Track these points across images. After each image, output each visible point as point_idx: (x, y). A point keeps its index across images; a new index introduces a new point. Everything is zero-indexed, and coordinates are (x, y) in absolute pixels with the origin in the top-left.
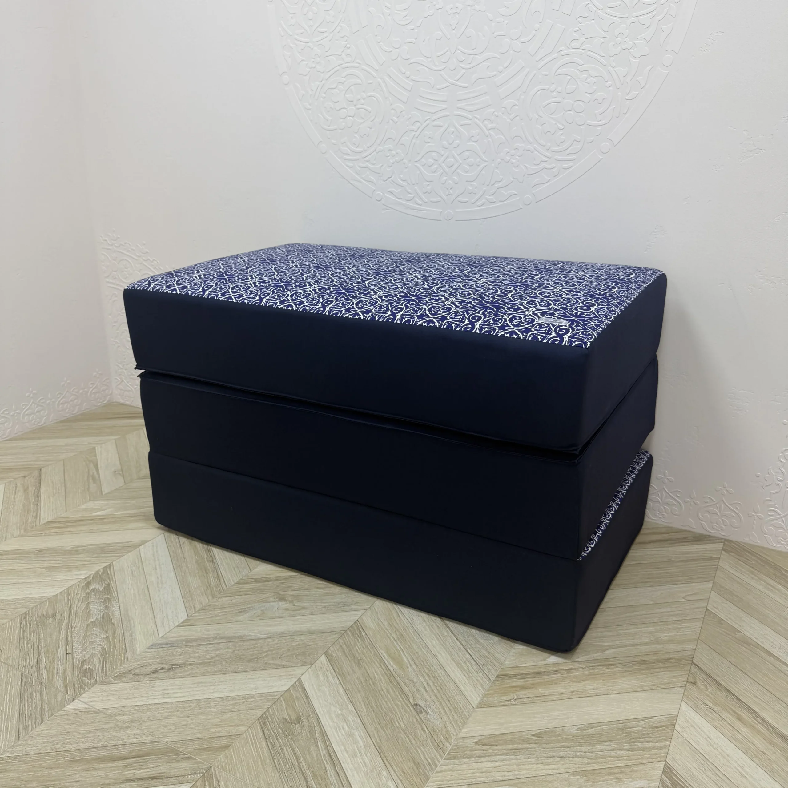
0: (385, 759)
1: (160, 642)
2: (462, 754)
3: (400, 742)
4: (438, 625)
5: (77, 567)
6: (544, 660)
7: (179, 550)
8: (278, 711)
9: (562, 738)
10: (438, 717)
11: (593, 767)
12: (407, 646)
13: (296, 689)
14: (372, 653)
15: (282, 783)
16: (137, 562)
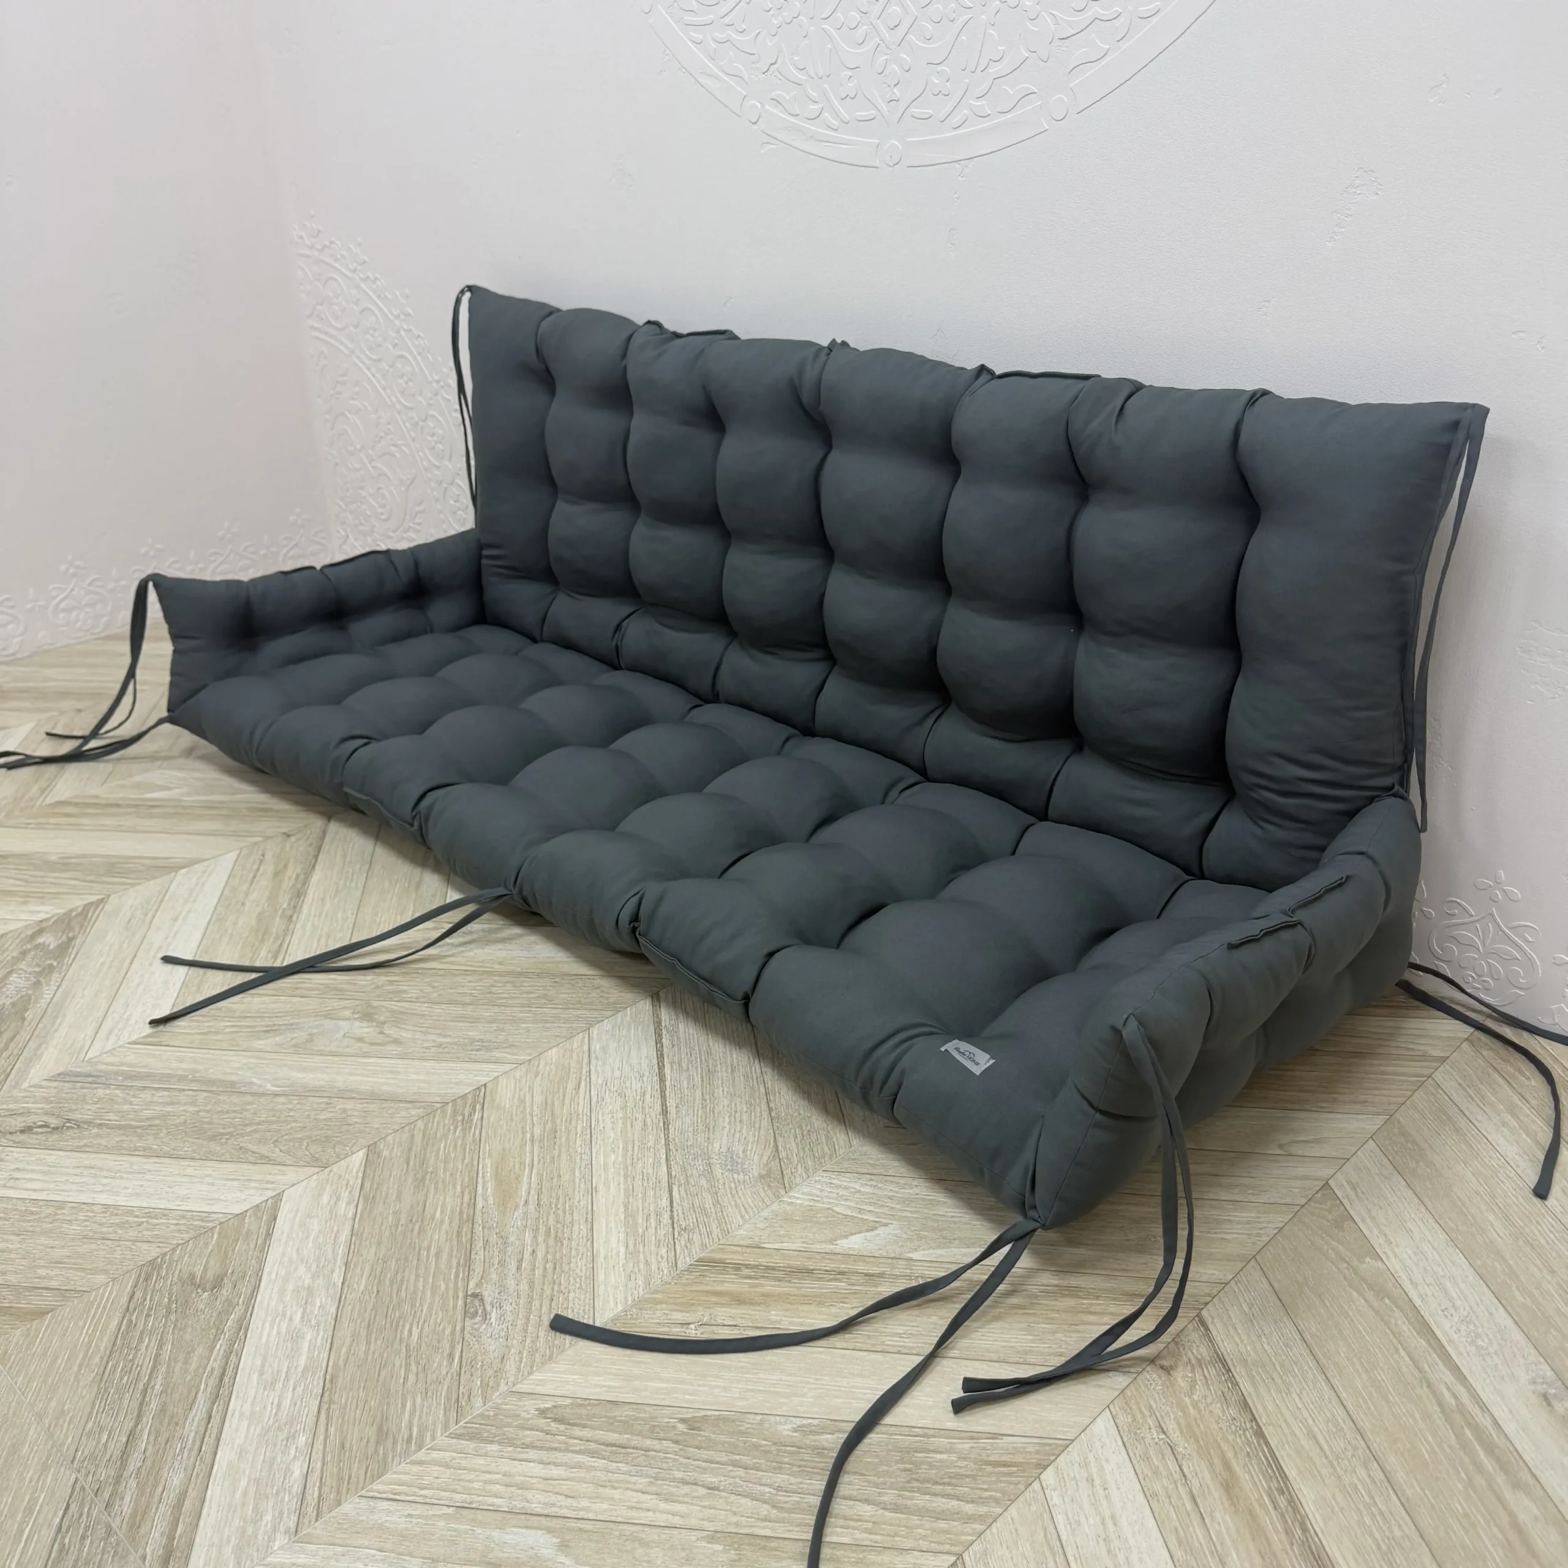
0: (325, 1407)
1: (78, 1070)
2: (493, 1430)
3: (383, 1374)
4: (648, 1120)
5: (42, 898)
6: (832, 1241)
7: (245, 887)
8: (190, 1256)
9: (745, 1443)
10: (503, 1334)
11: (773, 1530)
12: (548, 1157)
13: (259, 1215)
14: (466, 1161)
15: (91, 1413)
16: (152, 902)
